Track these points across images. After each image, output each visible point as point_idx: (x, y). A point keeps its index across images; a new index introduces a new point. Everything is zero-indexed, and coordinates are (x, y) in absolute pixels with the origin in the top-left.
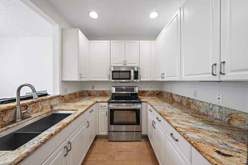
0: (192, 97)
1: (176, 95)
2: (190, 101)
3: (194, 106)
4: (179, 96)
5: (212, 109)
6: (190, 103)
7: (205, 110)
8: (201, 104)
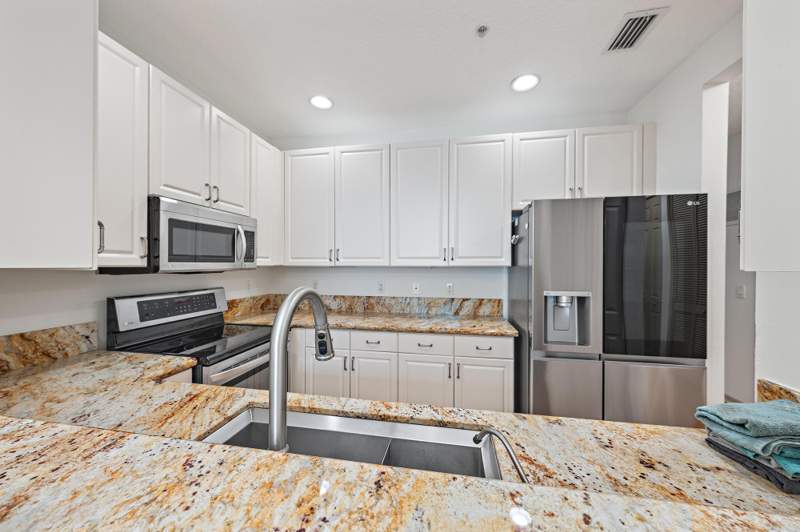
0: (375, 293)
1: (335, 297)
2: (372, 301)
3: (380, 308)
4: (343, 297)
5: (409, 304)
6: (371, 304)
7: (399, 308)
8: (393, 302)
